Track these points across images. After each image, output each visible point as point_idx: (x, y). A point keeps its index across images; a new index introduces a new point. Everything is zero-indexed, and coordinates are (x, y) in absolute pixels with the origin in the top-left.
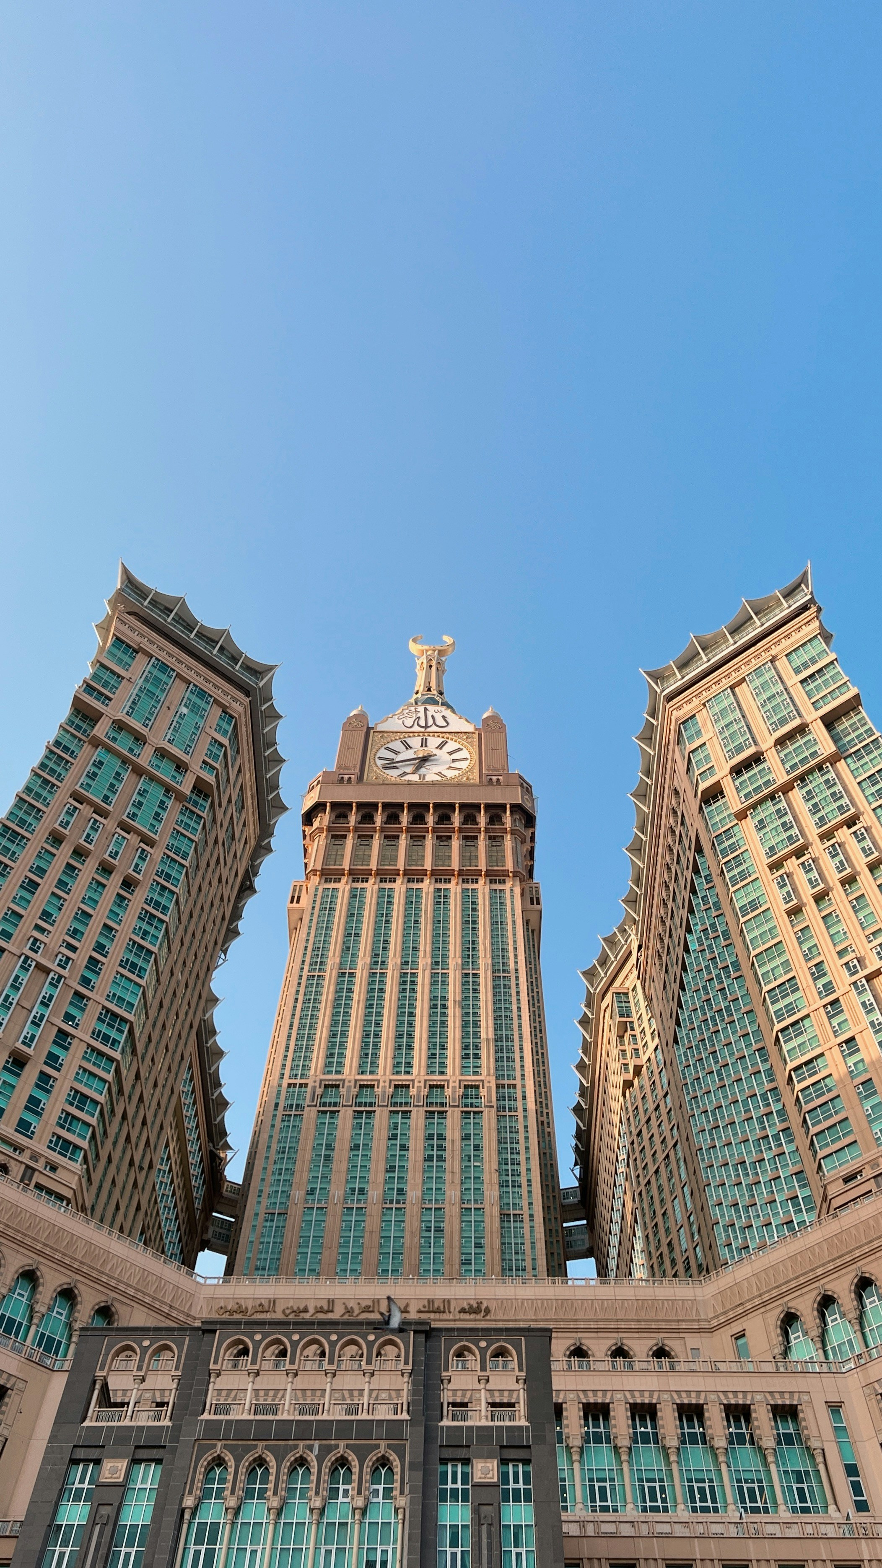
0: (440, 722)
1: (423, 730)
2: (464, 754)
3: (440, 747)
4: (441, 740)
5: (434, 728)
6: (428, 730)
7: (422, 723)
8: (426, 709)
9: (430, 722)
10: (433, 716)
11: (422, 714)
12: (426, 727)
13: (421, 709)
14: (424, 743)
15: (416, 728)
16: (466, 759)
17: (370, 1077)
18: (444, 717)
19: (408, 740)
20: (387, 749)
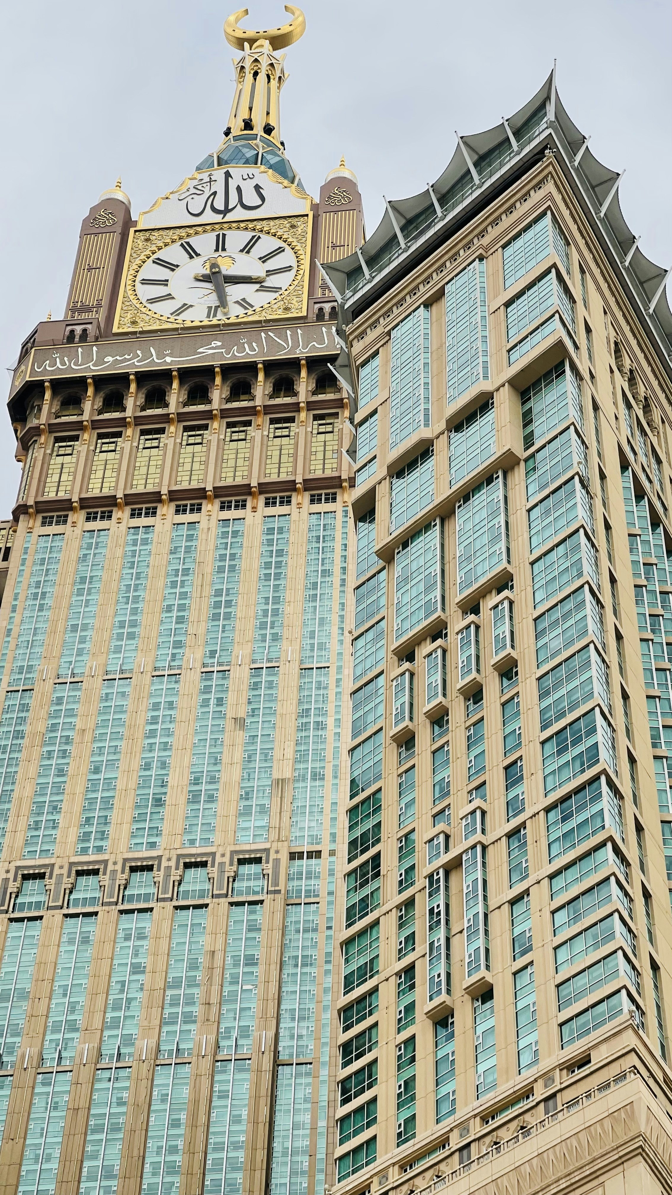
0: (251, 198)
1: (218, 218)
2: (287, 258)
3: (247, 249)
4: (249, 235)
5: (239, 214)
6: (229, 217)
7: (220, 204)
8: (228, 175)
9: (234, 200)
10: (239, 189)
11: (219, 187)
12: (227, 210)
13: (219, 175)
14: (221, 245)
15: (209, 217)
16: (289, 268)
17: (93, 858)
18: (257, 188)
19: (192, 241)
20: (159, 262)
